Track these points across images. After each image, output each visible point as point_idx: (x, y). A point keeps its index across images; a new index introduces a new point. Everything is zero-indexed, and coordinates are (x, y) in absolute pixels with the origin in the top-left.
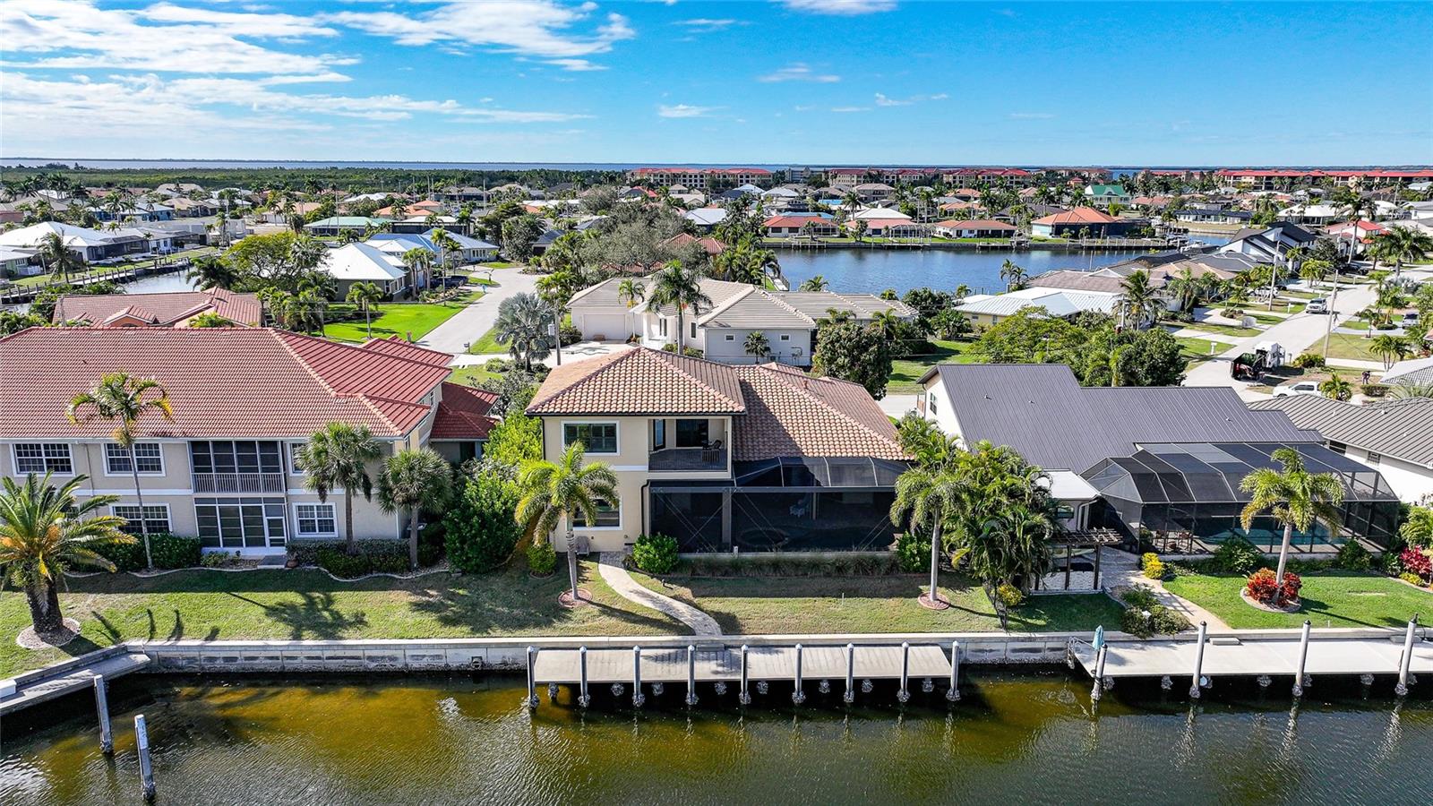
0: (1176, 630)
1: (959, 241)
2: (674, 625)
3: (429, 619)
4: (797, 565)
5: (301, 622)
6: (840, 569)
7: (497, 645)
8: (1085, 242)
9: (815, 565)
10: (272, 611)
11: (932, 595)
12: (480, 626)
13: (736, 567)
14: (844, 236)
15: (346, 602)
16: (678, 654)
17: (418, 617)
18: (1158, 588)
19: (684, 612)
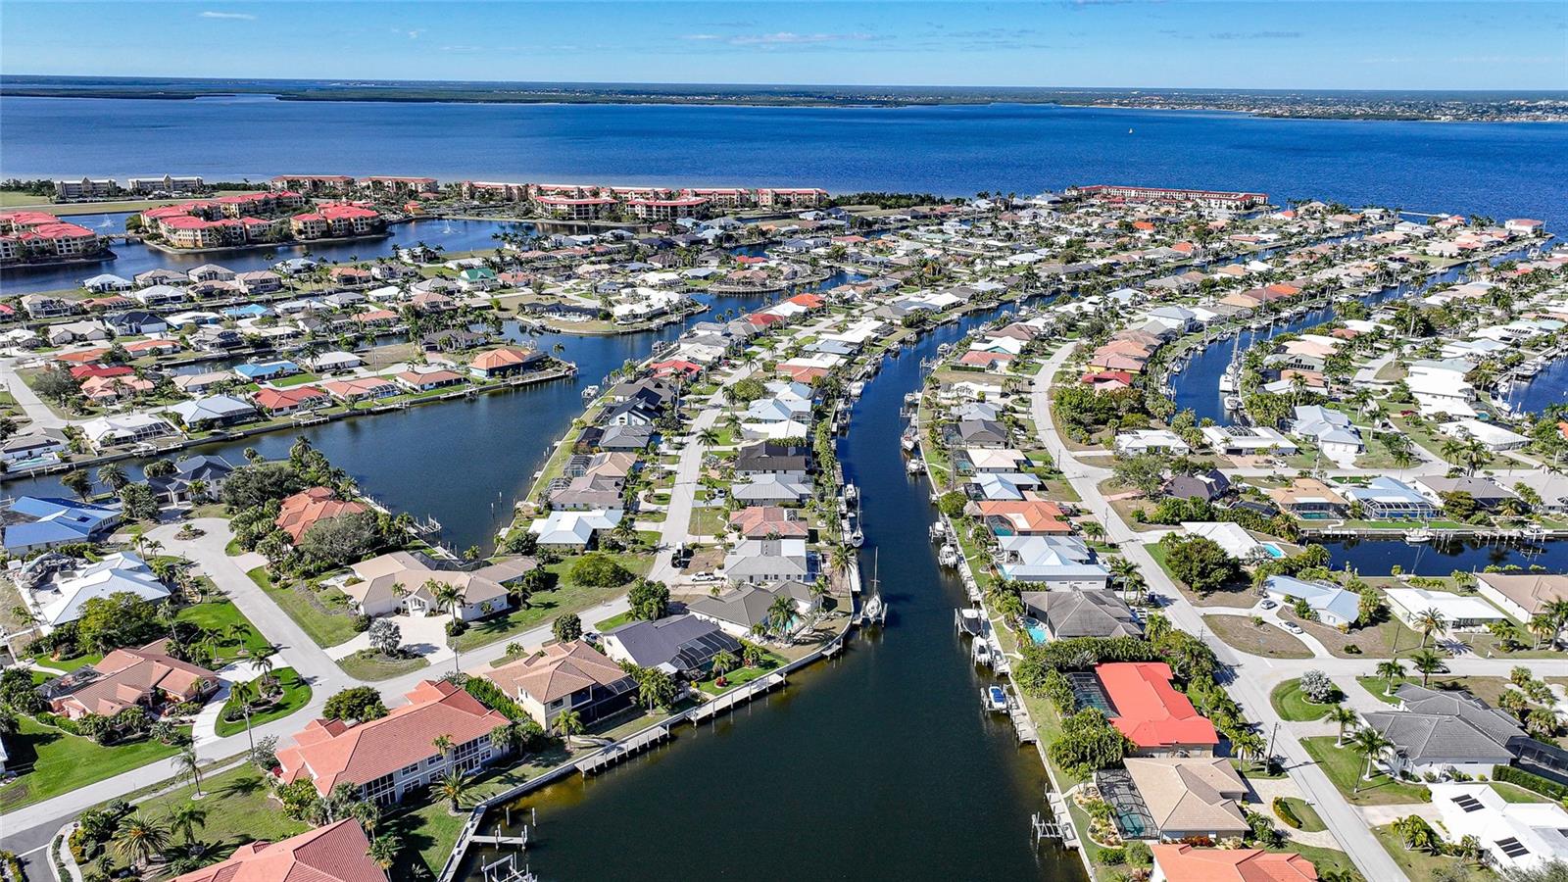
0: (705, 702)
1: (425, 395)
2: (599, 746)
3: (540, 768)
4: (614, 717)
5: (512, 780)
6: (625, 714)
7: (563, 766)
8: (513, 381)
9: (619, 715)
10: (500, 782)
11: (650, 713)
12: (556, 765)
13: (601, 723)
14: (335, 405)
15: (516, 772)
16: (607, 751)
17: (538, 769)
18: (696, 690)
19: (600, 742)
